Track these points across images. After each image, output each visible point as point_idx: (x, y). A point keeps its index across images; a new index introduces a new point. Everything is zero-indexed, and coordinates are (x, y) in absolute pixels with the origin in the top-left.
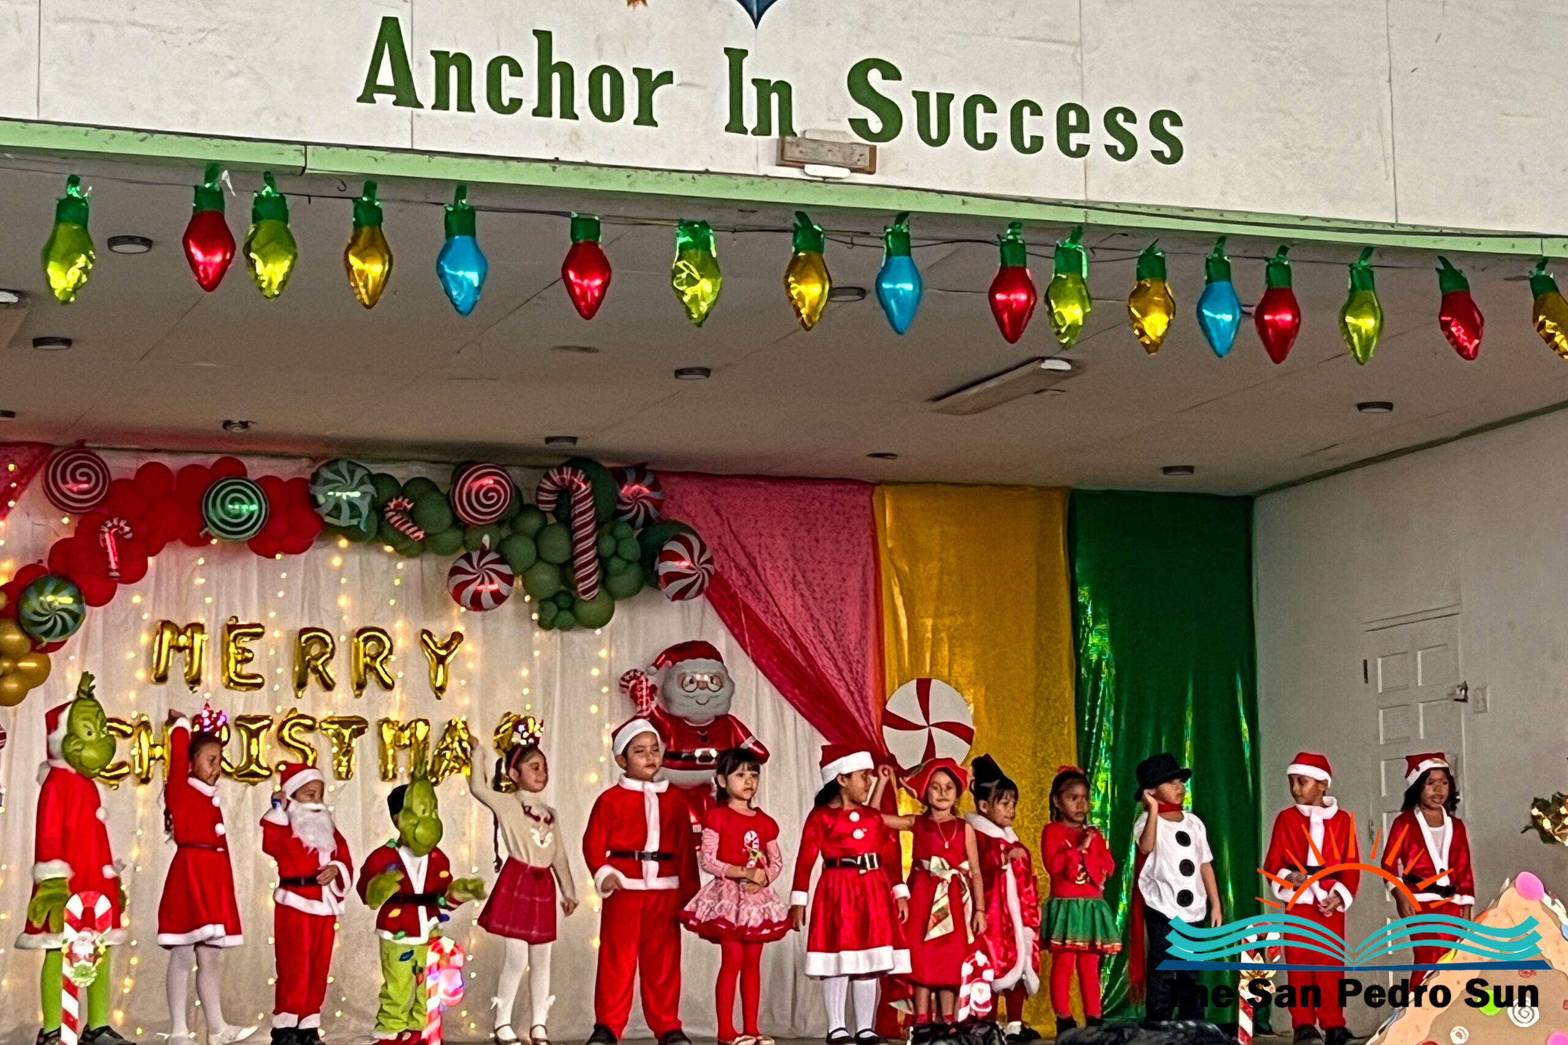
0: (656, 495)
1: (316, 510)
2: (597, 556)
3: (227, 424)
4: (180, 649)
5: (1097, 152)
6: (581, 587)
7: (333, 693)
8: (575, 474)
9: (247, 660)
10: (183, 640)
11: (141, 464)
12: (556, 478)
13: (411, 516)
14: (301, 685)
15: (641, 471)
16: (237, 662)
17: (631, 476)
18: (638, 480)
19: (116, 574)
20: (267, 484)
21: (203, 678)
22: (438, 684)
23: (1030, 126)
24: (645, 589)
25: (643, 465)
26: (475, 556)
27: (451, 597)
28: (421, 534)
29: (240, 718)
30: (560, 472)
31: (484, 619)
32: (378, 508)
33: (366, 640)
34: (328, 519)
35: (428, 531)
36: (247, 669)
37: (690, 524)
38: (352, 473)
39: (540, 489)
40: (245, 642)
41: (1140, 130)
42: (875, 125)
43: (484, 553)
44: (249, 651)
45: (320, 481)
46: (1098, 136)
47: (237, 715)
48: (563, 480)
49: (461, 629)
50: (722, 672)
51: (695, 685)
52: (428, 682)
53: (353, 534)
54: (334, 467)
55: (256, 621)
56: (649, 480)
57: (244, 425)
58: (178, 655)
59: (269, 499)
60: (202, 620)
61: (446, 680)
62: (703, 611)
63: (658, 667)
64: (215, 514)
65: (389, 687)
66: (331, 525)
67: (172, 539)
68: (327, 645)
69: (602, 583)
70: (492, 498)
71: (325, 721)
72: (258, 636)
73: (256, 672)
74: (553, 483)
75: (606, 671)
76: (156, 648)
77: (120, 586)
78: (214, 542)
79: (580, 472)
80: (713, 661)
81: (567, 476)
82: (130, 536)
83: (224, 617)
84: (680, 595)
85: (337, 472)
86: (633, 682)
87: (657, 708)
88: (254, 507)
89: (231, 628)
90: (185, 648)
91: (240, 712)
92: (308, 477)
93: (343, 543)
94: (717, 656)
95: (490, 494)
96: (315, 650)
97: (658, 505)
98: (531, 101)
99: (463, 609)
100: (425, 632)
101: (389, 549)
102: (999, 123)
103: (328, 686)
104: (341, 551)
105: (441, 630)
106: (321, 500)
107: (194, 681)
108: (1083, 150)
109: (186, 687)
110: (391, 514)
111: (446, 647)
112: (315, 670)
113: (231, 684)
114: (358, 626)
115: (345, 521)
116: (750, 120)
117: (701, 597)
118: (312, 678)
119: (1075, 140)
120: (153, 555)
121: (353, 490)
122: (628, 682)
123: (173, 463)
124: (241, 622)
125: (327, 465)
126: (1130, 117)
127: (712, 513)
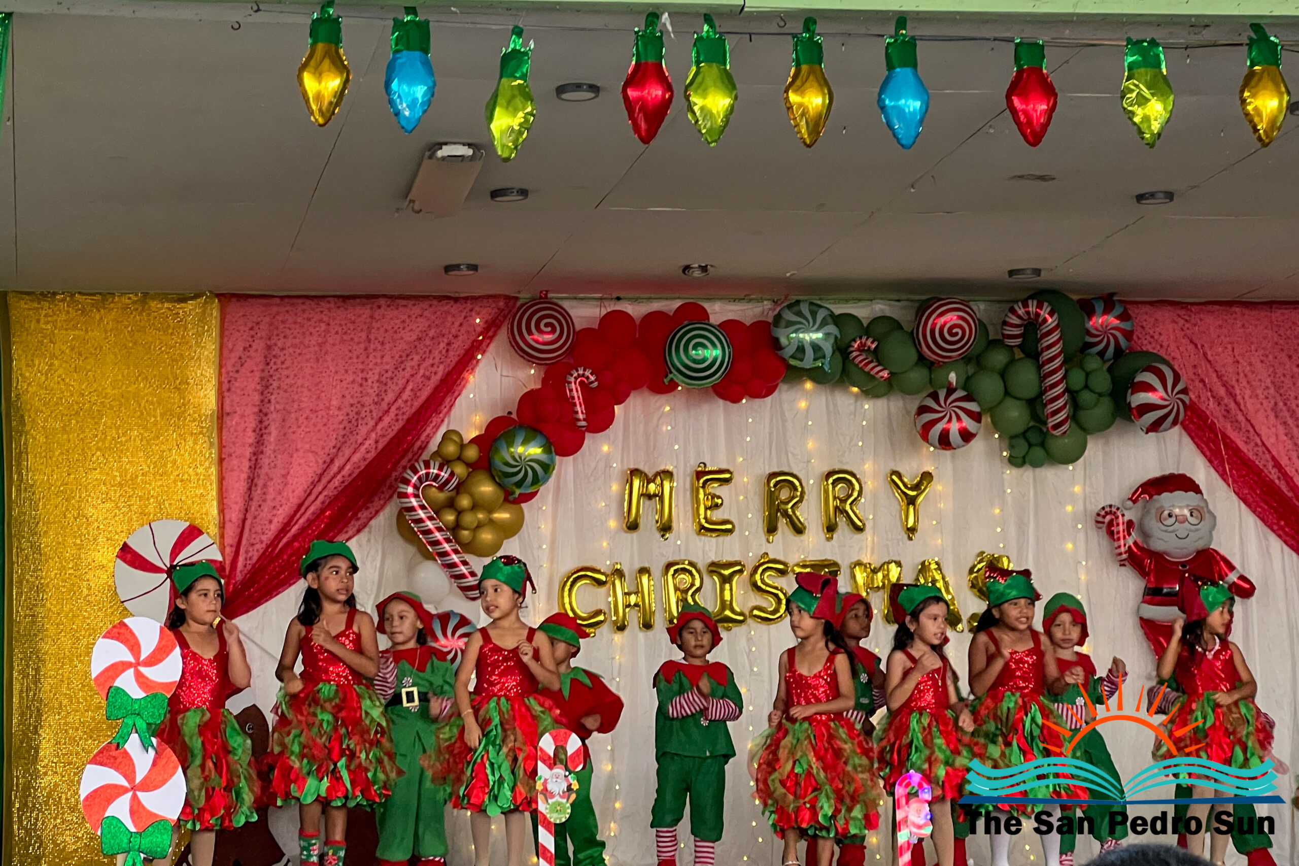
0: (1125, 326)
1: (780, 353)
2: (1067, 390)
3: (687, 268)
4: (650, 497)
6: (1052, 422)
7: (804, 537)
8: (1040, 306)
9: (717, 506)
10: (652, 488)
11: (604, 312)
12: (1021, 312)
13: (877, 355)
14: (771, 529)
15: (1109, 302)
16: (706, 509)
17: (1099, 306)
18: (1106, 312)
19: (584, 423)
20: (730, 328)
21: (674, 525)
22: (910, 524)
24: (1118, 421)
25: (1112, 295)
26: (942, 394)
27: (919, 436)
28: (885, 374)
29: (713, 564)
30: (1025, 305)
31: (953, 457)
32: (842, 350)
33: (835, 483)
34: (793, 362)
35: (893, 371)
36: (716, 515)
37: (1162, 353)
38: (814, 314)
39: (1005, 323)
40: (714, 488)
43: (951, 391)
44: (719, 497)
45: (783, 323)
47: (709, 561)
48: (1028, 313)
49: (931, 469)
50: (1202, 504)
51: (1173, 520)
52: (899, 523)
53: (818, 376)
54: (796, 309)
55: (724, 466)
56: (1118, 310)
57: (704, 269)
58: (648, 502)
59: (732, 343)
60: (670, 468)
61: (916, 520)
62: (1180, 442)
63: (1135, 502)
64: (678, 359)
65: (859, 529)
66: (795, 367)
67: (637, 387)
68: (796, 489)
69: (1074, 417)
70: (957, 334)
71: (797, 565)
72: (727, 481)
73: (726, 517)
74: (1019, 317)
75: (1081, 507)
76: (627, 497)
77: (588, 436)
78: (680, 388)
79: (1046, 304)
80: (1191, 494)
81: (1032, 308)
82: (596, 384)
83: (693, 464)
84: (1155, 427)
85: (800, 314)
86: (1108, 518)
87: (1135, 543)
88: (717, 352)
89: (699, 475)
90: (655, 495)
91: (713, 558)
92: (770, 320)
93: (809, 385)
94: (1197, 490)
95: (954, 331)
96: (784, 494)
97: (1128, 335)
99: (932, 449)
100: (895, 472)
101: (855, 389)
103: (799, 530)
104: (806, 392)
105: (910, 470)
106: (783, 341)
107: (666, 528)
109: (658, 535)
110: (855, 354)
111: (916, 487)
112: (785, 514)
113: (702, 530)
114: (827, 469)
115: (808, 362)
117: (1177, 429)
118: (782, 522)
120: (620, 402)
121: (818, 330)
122: (1104, 517)
123: (636, 310)
124: (709, 468)
125: (789, 307)
127: (1186, 341)
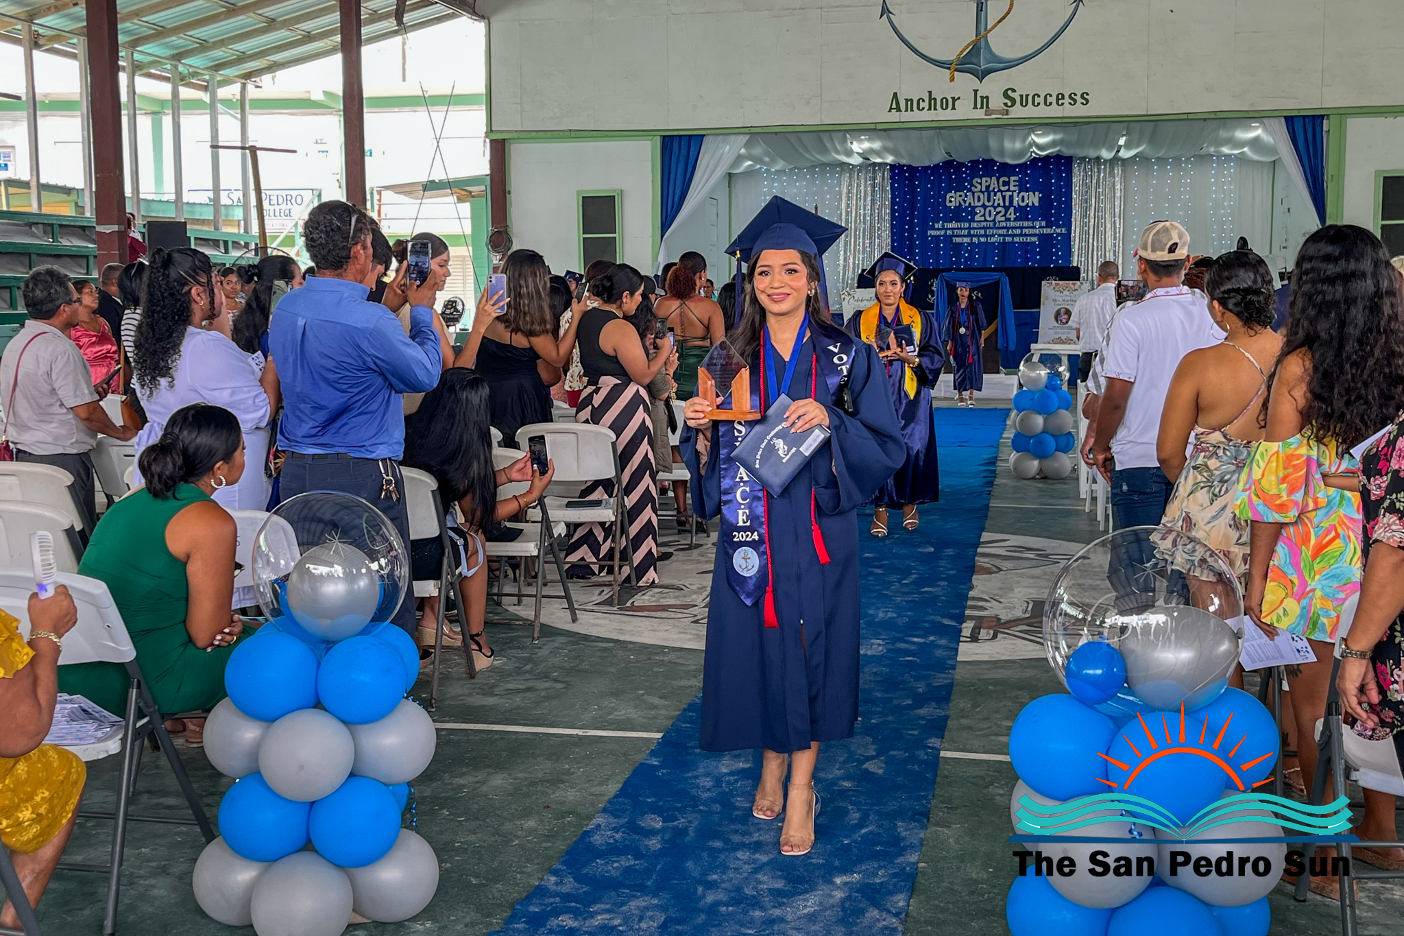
5: (1066, 104)
23: (1049, 100)
41: (1078, 98)
42: (1009, 104)
46: (1067, 100)
98: (927, 108)
102: (1041, 100)
108: (1063, 104)
116: (979, 106)
119: (1060, 102)
126: (1075, 95)
